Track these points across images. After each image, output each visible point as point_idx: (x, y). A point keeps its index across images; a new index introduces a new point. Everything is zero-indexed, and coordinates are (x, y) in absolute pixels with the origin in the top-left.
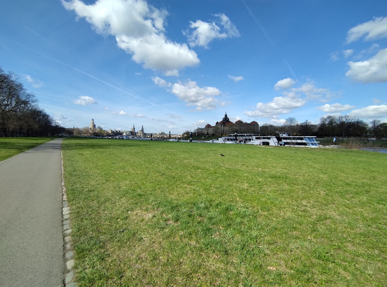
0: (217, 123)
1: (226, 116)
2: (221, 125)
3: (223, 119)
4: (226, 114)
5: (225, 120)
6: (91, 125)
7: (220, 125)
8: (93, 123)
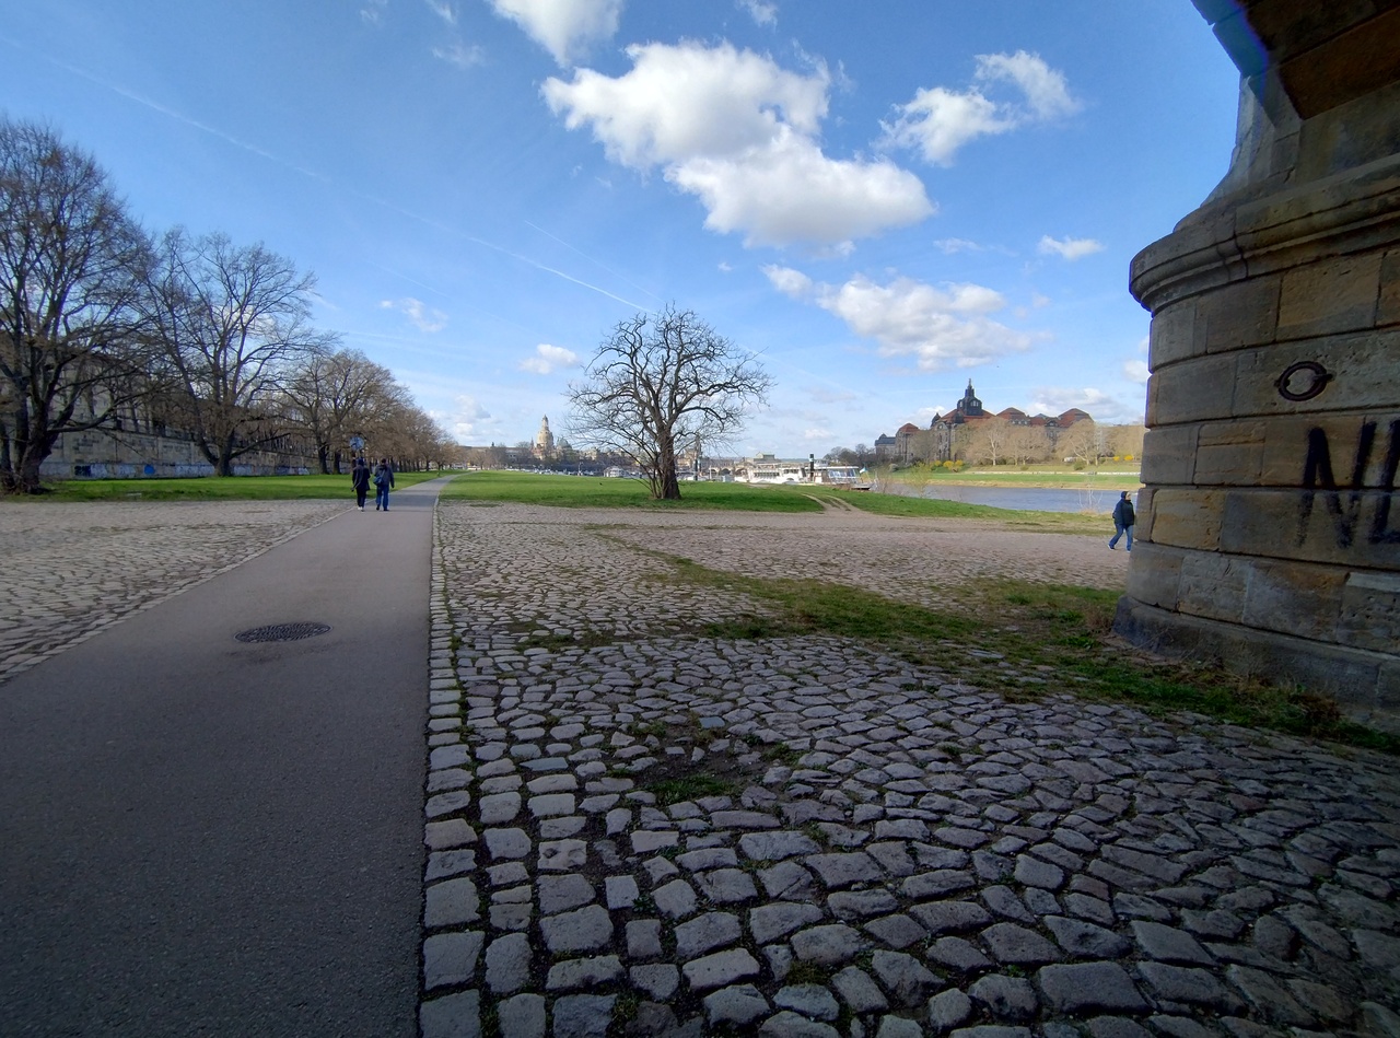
0: (937, 418)
1: (970, 392)
2: (950, 428)
3: (958, 405)
4: (970, 387)
5: (964, 407)
6: (540, 435)
7: (945, 427)
8: (547, 428)
